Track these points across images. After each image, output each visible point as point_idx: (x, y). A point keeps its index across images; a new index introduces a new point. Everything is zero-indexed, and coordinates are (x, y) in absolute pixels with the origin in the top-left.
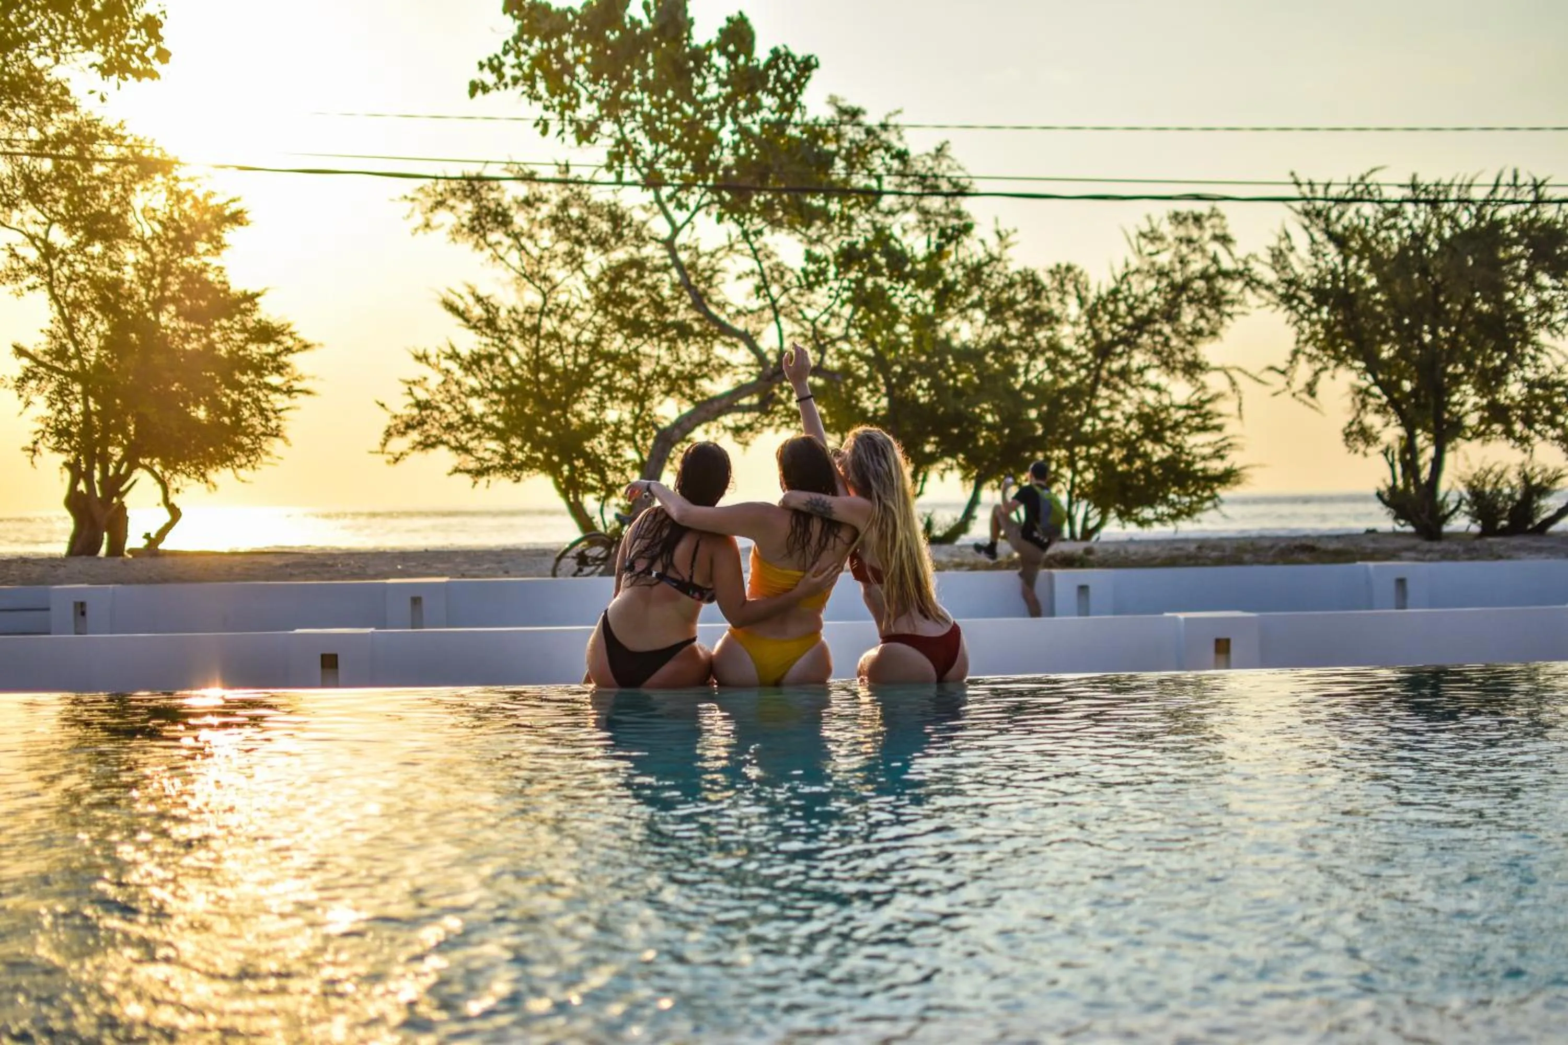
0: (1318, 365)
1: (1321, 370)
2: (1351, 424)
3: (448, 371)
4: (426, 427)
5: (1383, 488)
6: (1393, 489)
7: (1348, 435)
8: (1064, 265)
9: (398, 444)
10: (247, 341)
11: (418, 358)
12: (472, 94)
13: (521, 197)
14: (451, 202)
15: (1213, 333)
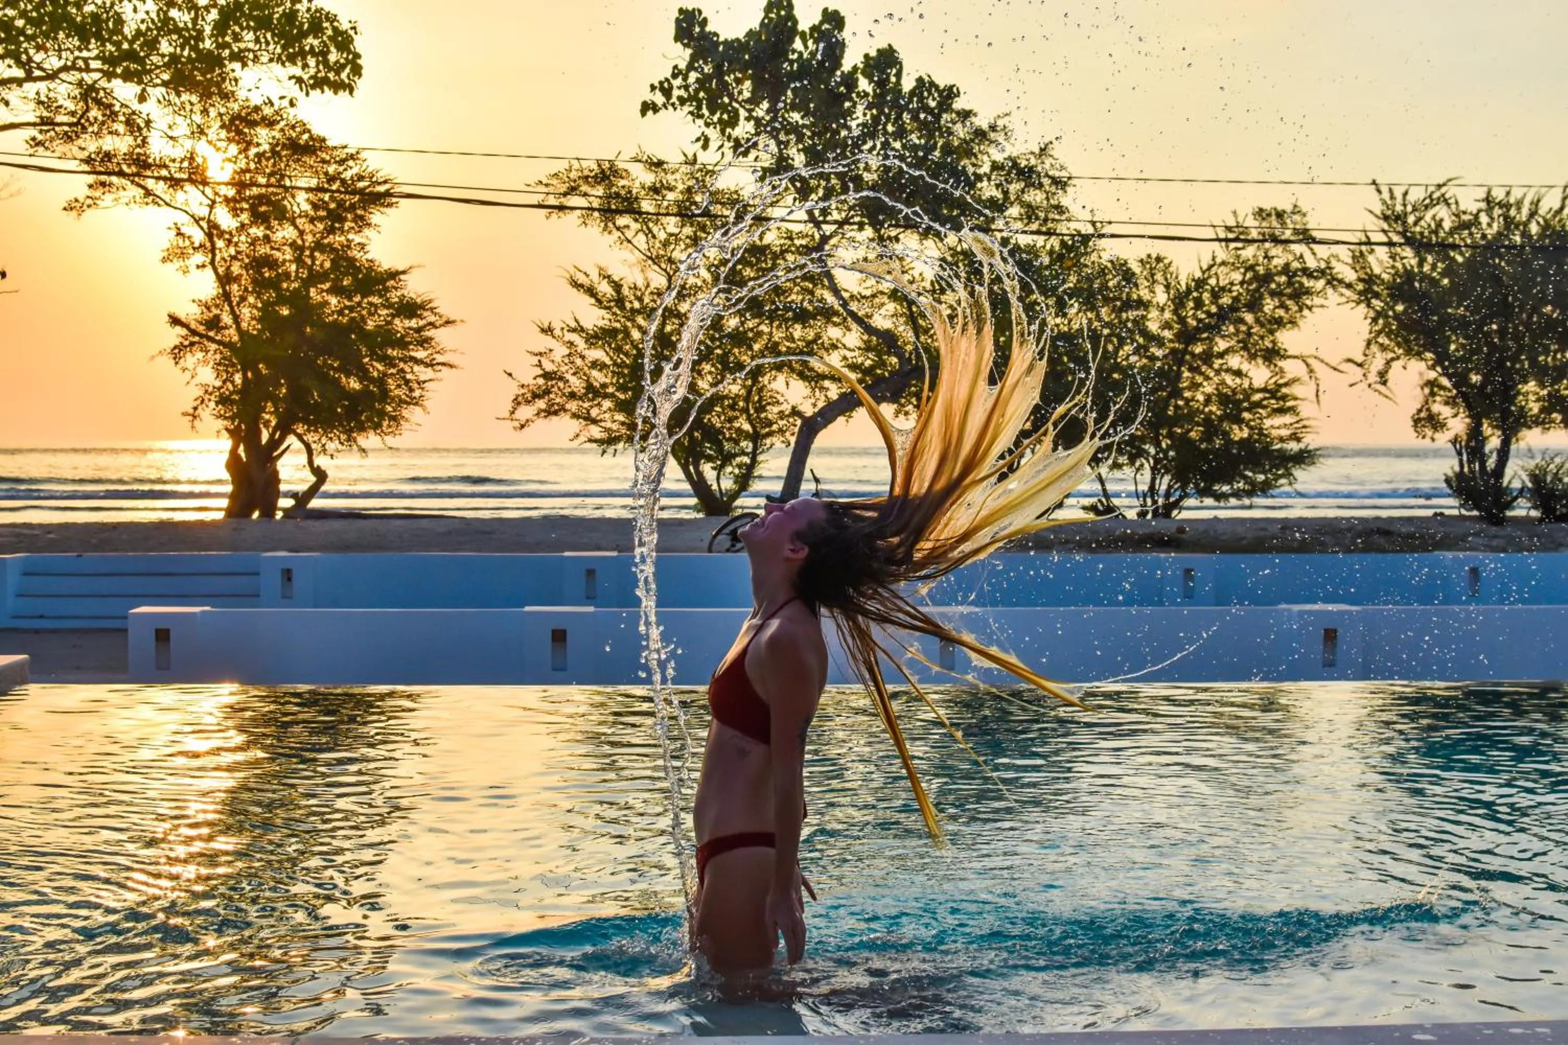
0: (1391, 355)
1: (1393, 359)
2: (1420, 411)
3: (571, 343)
4: (552, 396)
5: (1450, 474)
6: (1460, 475)
7: (1417, 422)
8: (1154, 256)
9: (526, 412)
10: (393, 316)
11: (543, 331)
12: (643, 112)
13: (648, 184)
14: (584, 188)
15: (1293, 322)
